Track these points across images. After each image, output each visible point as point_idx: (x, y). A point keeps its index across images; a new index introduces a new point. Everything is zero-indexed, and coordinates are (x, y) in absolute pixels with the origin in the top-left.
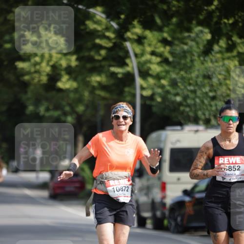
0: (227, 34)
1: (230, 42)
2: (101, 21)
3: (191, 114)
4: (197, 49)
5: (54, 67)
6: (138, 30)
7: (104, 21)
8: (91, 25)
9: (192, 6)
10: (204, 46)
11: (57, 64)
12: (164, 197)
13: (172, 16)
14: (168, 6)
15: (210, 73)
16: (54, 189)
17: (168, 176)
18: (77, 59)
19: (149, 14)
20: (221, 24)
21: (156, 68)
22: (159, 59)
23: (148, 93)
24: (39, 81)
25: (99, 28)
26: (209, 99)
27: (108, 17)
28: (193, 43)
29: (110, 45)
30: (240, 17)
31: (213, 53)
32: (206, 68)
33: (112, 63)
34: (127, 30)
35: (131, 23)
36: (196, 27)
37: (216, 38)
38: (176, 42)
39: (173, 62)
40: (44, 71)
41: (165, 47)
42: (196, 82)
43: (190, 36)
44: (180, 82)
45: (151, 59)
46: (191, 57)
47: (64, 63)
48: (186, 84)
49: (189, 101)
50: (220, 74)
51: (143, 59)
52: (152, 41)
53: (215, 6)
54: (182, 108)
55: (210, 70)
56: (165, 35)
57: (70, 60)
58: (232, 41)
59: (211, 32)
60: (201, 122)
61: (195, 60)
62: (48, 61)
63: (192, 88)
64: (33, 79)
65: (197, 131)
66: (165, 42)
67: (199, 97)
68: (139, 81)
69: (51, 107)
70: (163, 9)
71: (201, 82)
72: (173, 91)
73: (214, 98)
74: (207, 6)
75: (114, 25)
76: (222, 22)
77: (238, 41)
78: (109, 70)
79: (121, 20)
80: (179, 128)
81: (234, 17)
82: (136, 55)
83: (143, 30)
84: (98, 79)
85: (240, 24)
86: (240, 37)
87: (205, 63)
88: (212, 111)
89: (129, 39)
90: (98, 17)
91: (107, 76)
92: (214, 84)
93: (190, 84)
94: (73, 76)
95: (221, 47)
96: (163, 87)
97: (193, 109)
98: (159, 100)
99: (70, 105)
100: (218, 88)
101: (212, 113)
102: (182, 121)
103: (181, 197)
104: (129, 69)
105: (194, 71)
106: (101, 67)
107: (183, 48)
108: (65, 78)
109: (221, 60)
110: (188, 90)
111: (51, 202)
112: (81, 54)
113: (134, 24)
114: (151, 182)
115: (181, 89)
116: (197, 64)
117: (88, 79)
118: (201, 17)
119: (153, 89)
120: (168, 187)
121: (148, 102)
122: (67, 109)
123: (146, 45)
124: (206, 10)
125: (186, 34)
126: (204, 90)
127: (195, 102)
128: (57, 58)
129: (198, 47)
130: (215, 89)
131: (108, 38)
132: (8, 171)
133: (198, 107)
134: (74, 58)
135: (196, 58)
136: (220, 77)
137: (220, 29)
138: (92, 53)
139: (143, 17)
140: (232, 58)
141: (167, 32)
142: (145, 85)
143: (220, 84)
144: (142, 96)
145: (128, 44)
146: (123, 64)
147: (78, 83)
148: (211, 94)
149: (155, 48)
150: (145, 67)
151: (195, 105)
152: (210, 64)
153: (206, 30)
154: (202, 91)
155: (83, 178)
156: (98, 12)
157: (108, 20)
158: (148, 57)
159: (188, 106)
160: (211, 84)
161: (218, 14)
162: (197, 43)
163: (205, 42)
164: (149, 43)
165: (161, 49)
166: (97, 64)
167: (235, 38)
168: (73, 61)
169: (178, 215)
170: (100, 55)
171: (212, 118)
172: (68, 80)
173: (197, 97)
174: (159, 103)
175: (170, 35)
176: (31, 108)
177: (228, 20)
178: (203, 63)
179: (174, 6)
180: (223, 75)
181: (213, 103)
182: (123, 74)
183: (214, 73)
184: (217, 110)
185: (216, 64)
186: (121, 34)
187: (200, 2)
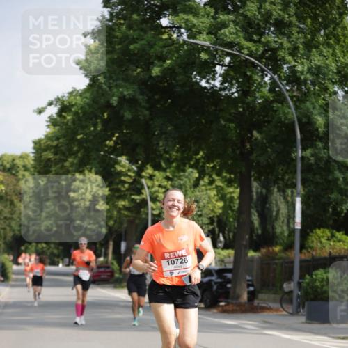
0: (209, 173)
1: (211, 179)
2: (125, 165)
6: (150, 171)
7: (127, 165)
8: (118, 168)
9: (185, 155)
10: (194, 182)
13: (173, 162)
14: (170, 156)
15: (198, 199)
18: (109, 190)
19: (157, 160)
20: (205, 167)
21: (161, 196)
23: (156, 212)
25: (124, 170)
27: (130, 163)
28: (187, 179)
29: (131, 181)
30: (217, 163)
31: (200, 186)
32: (195, 196)
33: (133, 193)
34: (143, 171)
35: (145, 167)
36: (188, 169)
37: (202, 176)
38: (175, 179)
41: (167, 182)
43: (184, 175)
45: (158, 190)
50: (204, 199)
51: (153, 190)
52: (159, 178)
53: (200, 155)
55: (198, 197)
56: (168, 174)
59: (198, 172)
66: (168, 178)
68: (150, 204)
70: (166, 157)
73: (200, 216)
74: (195, 156)
75: (134, 168)
78: (130, 197)
79: (139, 165)
81: (213, 163)
82: (148, 187)
83: (153, 171)
84: (123, 203)
85: (218, 167)
86: (218, 175)
87: (195, 192)
89: (144, 177)
90: (123, 163)
91: (129, 201)
92: (201, 206)
95: (205, 182)
104: (144, 196)
106: (125, 195)
107: (180, 183)
109: (205, 190)
112: (112, 187)
113: (147, 167)
117: (116, 203)
118: (192, 163)
119: (159, 210)
123: (155, 180)
124: (195, 158)
125: (182, 174)
129: (190, 182)
130: (202, 209)
131: (130, 176)
132: (63, 265)
134: (107, 189)
137: (204, 170)
138: (120, 186)
139: (153, 162)
140: (212, 190)
141: (170, 172)
142: (154, 207)
143: (204, 206)
144: (152, 214)
145: (143, 180)
146: (139, 192)
147: (110, 206)
148: (199, 213)
149: (161, 182)
150: (155, 195)
152: (198, 193)
153: (195, 171)
155: (113, 269)
156: (123, 160)
157: (130, 165)
158: (157, 188)
160: (199, 206)
161: (203, 161)
162: (189, 179)
163: (195, 179)
164: (157, 179)
165: (165, 183)
166: (123, 193)
167: (215, 177)
168: (107, 192)
170: (124, 187)
175: (171, 174)
177: (209, 165)
178: (193, 193)
179: (174, 155)
180: (206, 200)
181: (200, 219)
182: (140, 200)
183: (200, 199)
184: (203, 223)
185: (202, 193)
186: (139, 174)
187: (191, 153)
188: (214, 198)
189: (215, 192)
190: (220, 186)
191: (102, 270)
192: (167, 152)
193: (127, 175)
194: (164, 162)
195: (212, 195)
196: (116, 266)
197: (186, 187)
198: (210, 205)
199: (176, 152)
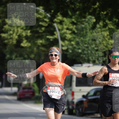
0: (103, 19)
1: (105, 23)
2: (42, 13)
3: (86, 58)
4: (89, 27)
5: (19, 36)
6: (60, 18)
7: (44, 13)
8: (37, 15)
9: (86, 6)
10: (92, 25)
11: (21, 35)
12: (73, 99)
13: (76, 11)
14: (75, 6)
15: (95, 38)
16: (20, 95)
17: (75, 88)
18: (31, 32)
19: (65, 10)
20: (100, 14)
21: (69, 36)
22: (70, 32)
23: (65, 48)
24: (12, 43)
25: (41, 17)
26: (95, 51)
27: (45, 11)
28: (87, 24)
29: (46, 25)
30: (109, 11)
31: (96, 28)
32: (93, 36)
33: (48, 34)
34: (55, 18)
35: (56, 14)
36: (88, 16)
37: (98, 21)
38: (79, 23)
39: (77, 33)
41: (73, 26)
42: (88, 42)
43: (85, 20)
44: (80, 43)
45: (67, 32)
46: (86, 31)
47: (24, 34)
49: (85, 52)
50: (100, 39)
51: (63, 32)
53: (97, 5)
54: (82, 55)
55: (95, 37)
56: (73, 20)
57: (27, 33)
58: (106, 22)
59: (95, 18)
60: (91, 62)
61: (88, 32)
62: (17, 33)
63: (86, 45)
64: (9, 42)
65: (89, 66)
66: (73, 23)
67: (90, 50)
68: (61, 42)
69: (18, 56)
70: (72, 7)
71: (91, 43)
72: (77, 47)
73: (97, 50)
74: (93, 6)
75: (49, 15)
76: (101, 13)
77: (109, 22)
78: (46, 37)
79: (52, 13)
80: (80, 65)
81: (107, 11)
82: (59, 30)
83: (63, 18)
84: (41, 41)
85: (110, 14)
86: (110, 20)
87: (93, 33)
88: (96, 56)
89: (56, 22)
91: (45, 40)
92: (97, 44)
93: (85, 44)
94: (29, 40)
95: (100, 25)
96: (72, 45)
97: (87, 56)
98: (70, 51)
99: (27, 54)
100: (99, 46)
101: (96, 58)
102: (82, 62)
103: (81, 99)
104: (56, 37)
105: (87, 37)
106: (42, 36)
107: (82, 26)
108: (25, 41)
109: (100, 32)
110: (85, 47)
111: (18, 102)
112: (33, 30)
113: (58, 15)
115: (81, 46)
116: (89, 34)
117: (36, 42)
118: (91, 11)
119: (67, 46)
120: (75, 94)
121: (65, 53)
122: (26, 56)
123: (64, 25)
124: (93, 8)
125: (83, 19)
126: (92, 47)
127: (88, 52)
128: (21, 32)
129: (89, 26)
131: (46, 22)
133: (89, 55)
134: (29, 31)
137: (100, 17)
138: (38, 29)
139: (62, 11)
140: (106, 31)
142: (63, 44)
143: (100, 43)
145: (55, 25)
146: (52, 34)
147: (31, 44)
148: (96, 48)
149: (69, 26)
150: (64, 36)
151: (88, 54)
152: (95, 34)
153: (93, 17)
154: (91, 47)
155: (34, 90)
156: (41, 9)
157: (45, 13)
158: (65, 31)
159: (85, 54)
160: (95, 43)
161: (99, 9)
162: (89, 24)
163: (93, 23)
164: (66, 24)
165: (71, 27)
166: (40, 35)
167: (107, 21)
168: (29, 33)
169: (80, 108)
171: (96, 60)
172: (26, 42)
174: (70, 53)
175: (75, 20)
176: (8, 56)
177: (104, 12)
178: (91, 34)
179: (77, 6)
180: (101, 39)
181: (97, 53)
182: (53, 39)
183: (97, 38)
184: (99, 56)
185: (98, 34)
186: (52, 20)
187: (90, 4)
188: (107, 37)
189: (108, 33)
190: (111, 28)
191: (26, 90)
192: (72, 3)
193: (43, 21)
194: (71, 11)
195: (106, 35)
196: (36, 88)
197: (86, 29)
198: (104, 42)
199: (79, 3)
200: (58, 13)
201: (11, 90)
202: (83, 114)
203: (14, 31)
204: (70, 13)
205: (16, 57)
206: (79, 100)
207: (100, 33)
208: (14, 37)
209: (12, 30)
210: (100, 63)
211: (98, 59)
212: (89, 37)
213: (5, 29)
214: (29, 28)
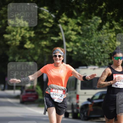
0: (110, 20)
1: (111, 24)
2: (46, 14)
3: (92, 60)
4: (94, 28)
5: (23, 37)
6: (65, 18)
7: (48, 14)
8: (42, 16)
9: (92, 6)
10: (98, 26)
11: (24, 36)
12: (78, 102)
13: (82, 11)
14: (80, 7)
15: (101, 40)
16: (23, 98)
17: (80, 91)
18: (34, 33)
19: (70, 10)
20: (107, 15)
21: (74, 37)
22: (75, 33)
23: (70, 50)
24: (15, 44)
25: (45, 17)
26: (100, 53)
27: (50, 12)
28: (93, 25)
29: (51, 26)
30: (116, 11)
31: (103, 30)
32: (99, 37)
33: (52, 35)
34: (60, 18)
35: (61, 15)
36: (94, 16)
37: (104, 22)
38: (84, 24)
39: (83, 34)
40: (18, 39)
41: (78, 27)
42: (94, 44)
43: (91, 21)
44: (86, 44)
45: (72, 33)
46: (92, 32)
47: (28, 35)
48: (89, 45)
49: (91, 54)
50: (106, 40)
51: (68, 33)
52: (72, 24)
53: (103, 6)
54: (87, 57)
55: (101, 38)
56: (79, 21)
57: (31, 34)
58: (112, 23)
59: (102, 19)
60: (96, 64)
61: (94, 33)
62: (20, 34)
63: (92, 47)
64: (12, 43)
65: (94, 69)
66: (78, 24)
67: (95, 52)
68: (65, 44)
69: (21, 57)
70: (78, 8)
71: (97, 44)
72: (82, 49)
73: (103, 52)
74: (100, 6)
75: (53, 16)
76: (107, 14)
78: (50, 38)
79: (56, 13)
80: (85, 67)
81: (113, 11)
82: (64, 31)
83: (68, 18)
84: (45, 43)
85: (116, 15)
86: (116, 21)
87: (98, 34)
88: (102, 58)
89: (60, 23)
90: (45, 12)
91: (49, 42)
92: (103, 45)
93: (91, 45)
94: (33, 41)
95: (106, 26)
96: (77, 47)
97: (93, 58)
98: (76, 53)
99: (30, 56)
100: (105, 47)
101: (102, 60)
102: (87, 64)
103: (86, 102)
104: (60, 38)
105: (93, 39)
106: (47, 37)
107: (87, 27)
108: (28, 42)
109: (106, 33)
110: (90, 48)
111: (21, 105)
112: (36, 31)
113: (63, 15)
114: (71, 95)
115: (87, 48)
116: (95, 35)
117: (40, 43)
118: (97, 12)
119: (72, 48)
120: (80, 97)
121: (70, 55)
122: (29, 58)
123: (69, 26)
124: (99, 8)
125: (89, 20)
126: (98, 48)
127: (94, 54)
128: (24, 32)
129: (95, 27)
130: (104, 47)
131: (50, 22)
133: (95, 57)
134: (33, 32)
135: (94, 32)
136: (106, 42)
137: (106, 18)
138: (42, 30)
139: (67, 12)
140: (112, 32)
141: (80, 19)
142: (68, 46)
143: (106, 45)
145: (60, 25)
146: (57, 35)
147: (35, 45)
148: (102, 50)
149: (74, 27)
150: (69, 37)
151: (93, 56)
152: (101, 35)
153: (99, 18)
154: (97, 49)
155: (37, 93)
156: (45, 9)
157: (50, 13)
159: (90, 56)
160: (101, 45)
161: (105, 10)
162: (95, 25)
163: (99, 24)
164: (71, 25)
165: (76, 28)
166: (45, 36)
167: (114, 22)
168: (32, 34)
169: (85, 111)
170: (46, 31)
171: (102, 62)
172: (30, 43)
173: (94, 52)
174: (75, 55)
175: (81, 21)
176: (11, 58)
177: (110, 13)
178: (97, 35)
179: (83, 6)
180: (107, 40)
181: (102, 55)
182: (58, 40)
184: (104, 58)
185: (104, 35)
186: (56, 21)
187: (96, 4)
188: (113, 39)
189: (114, 35)
190: (118, 30)
191: (29, 93)
192: (78, 4)
193: (48, 22)
194: (76, 12)
195: (112, 36)
196: (39, 90)
197: (92, 30)
198: (110, 44)
199: (85, 4)
200: (63, 14)
201: (14, 93)
202: (87, 118)
203: (17, 32)
204: (75, 13)
205: (19, 58)
206: (84, 104)
207: (106, 35)
208: (17, 38)
209: (15, 30)
210: (105, 65)
211: (104, 61)
212: (95, 38)
213: (8, 30)
214: (32, 28)
